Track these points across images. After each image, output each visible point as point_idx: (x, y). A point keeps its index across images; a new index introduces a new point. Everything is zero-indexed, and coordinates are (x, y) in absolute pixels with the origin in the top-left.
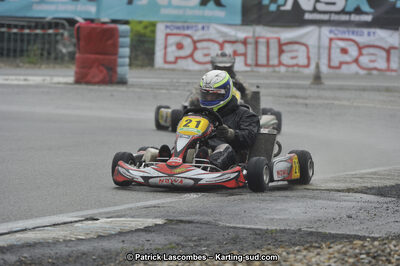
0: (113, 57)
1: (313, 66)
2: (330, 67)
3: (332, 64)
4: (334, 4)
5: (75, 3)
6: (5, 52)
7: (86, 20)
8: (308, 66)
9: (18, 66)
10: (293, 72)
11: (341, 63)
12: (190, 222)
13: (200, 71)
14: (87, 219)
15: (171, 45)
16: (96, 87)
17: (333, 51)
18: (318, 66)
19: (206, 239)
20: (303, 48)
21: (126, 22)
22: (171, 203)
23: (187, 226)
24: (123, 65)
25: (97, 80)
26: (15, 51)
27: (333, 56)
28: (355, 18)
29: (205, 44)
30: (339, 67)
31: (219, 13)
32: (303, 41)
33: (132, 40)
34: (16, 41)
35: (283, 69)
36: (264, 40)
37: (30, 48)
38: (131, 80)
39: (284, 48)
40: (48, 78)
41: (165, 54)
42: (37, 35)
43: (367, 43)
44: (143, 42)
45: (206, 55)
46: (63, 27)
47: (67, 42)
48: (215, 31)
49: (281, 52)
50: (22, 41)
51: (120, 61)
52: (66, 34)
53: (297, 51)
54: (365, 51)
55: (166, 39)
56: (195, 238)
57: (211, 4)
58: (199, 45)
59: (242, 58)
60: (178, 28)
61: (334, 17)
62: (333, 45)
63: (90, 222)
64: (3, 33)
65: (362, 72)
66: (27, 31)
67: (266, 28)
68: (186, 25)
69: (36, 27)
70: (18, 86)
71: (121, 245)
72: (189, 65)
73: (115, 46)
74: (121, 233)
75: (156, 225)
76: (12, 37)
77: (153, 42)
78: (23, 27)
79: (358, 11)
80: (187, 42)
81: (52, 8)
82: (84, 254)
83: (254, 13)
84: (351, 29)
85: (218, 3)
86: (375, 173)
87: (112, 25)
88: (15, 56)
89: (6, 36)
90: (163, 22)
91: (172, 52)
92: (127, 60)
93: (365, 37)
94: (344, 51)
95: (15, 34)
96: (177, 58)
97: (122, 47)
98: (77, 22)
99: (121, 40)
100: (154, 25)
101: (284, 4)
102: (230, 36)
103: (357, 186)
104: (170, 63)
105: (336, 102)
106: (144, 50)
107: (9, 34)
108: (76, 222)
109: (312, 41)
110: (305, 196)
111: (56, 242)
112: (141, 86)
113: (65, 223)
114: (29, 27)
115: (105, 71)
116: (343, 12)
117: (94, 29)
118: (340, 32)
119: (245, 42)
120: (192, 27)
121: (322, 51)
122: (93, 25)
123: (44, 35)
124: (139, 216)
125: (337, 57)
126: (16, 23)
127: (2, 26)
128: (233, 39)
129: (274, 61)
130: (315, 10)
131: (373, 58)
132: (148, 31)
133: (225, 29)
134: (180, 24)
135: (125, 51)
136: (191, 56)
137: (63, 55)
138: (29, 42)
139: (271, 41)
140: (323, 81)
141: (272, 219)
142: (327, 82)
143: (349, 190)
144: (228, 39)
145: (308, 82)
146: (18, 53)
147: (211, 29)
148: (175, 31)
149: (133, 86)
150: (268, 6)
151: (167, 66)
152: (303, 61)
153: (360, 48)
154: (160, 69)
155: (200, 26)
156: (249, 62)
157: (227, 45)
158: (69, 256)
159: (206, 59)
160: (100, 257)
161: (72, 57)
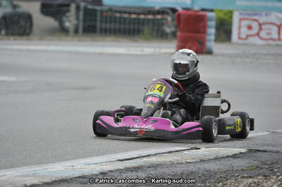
0: (202, 35)
7: (184, 9)
9: (136, 41)
12: (265, 151)
14: (192, 149)
15: (244, 27)
19: (277, 163)
21: (212, 11)
23: (263, 154)
24: (210, 41)
26: (134, 31)
29: (267, 26)
33: (217, 24)
34: (134, 23)
40: (158, 51)
41: (239, 33)
42: (149, 20)
45: (269, 34)
46: (168, 14)
48: (275, 17)
50: (139, 23)
51: (208, 38)
52: (169, 19)
55: (240, 23)
56: (269, 163)
58: (263, 27)
60: (249, 15)
63: (194, 150)
64: (125, 18)
66: (142, 17)
68: (254, 12)
70: (137, 55)
71: (218, 167)
72: (256, 41)
73: (205, 27)
74: (216, 159)
75: (241, 153)
76: (132, 21)
77: (230, 24)
80: (255, 25)
82: (192, 173)
87: (202, 13)
89: (128, 20)
90: (237, 10)
91: (244, 31)
92: (213, 37)
95: (134, 19)
96: (248, 36)
97: (210, 27)
100: (231, 13)
104: (243, 39)
106: (224, 31)
107: (130, 19)
108: (184, 150)
111: (172, 164)
112: (223, 55)
113: (177, 151)
114: (144, 14)
115: (198, 45)
117: (189, 16)
122: (189, 13)
123: (154, 19)
124: (228, 147)
127: (125, 13)
132: (226, 17)
134: (250, 12)
135: (212, 31)
136: (258, 34)
137: (167, 34)
138: (143, 24)
147: (272, 15)
148: (247, 17)
149: (218, 55)
151: (241, 42)
154: (236, 44)
155: (264, 13)
158: (182, 174)
159: (269, 37)
160: (203, 175)
161: (174, 34)
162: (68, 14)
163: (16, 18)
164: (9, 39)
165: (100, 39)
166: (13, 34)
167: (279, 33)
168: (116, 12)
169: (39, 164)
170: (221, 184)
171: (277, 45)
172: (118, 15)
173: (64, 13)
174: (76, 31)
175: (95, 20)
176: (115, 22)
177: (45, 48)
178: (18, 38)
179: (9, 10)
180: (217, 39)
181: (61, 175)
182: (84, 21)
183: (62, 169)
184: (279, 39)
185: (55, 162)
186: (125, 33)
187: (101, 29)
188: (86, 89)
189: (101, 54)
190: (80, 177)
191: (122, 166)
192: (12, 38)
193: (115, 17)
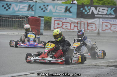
0: (39, 27)
1: (97, 30)
2: (102, 30)
3: (103, 30)
4: (103, 12)
5: (28, 11)
6: (7, 25)
7: (31, 16)
8: (96, 30)
9: (11, 29)
10: (91, 32)
11: (106, 29)
13: (64, 31)
14: (31, 74)
15: (56, 24)
17: (103, 26)
18: (99, 30)
20: (95, 25)
21: (43, 17)
22: (56, 69)
26: (10, 25)
27: (103, 27)
28: (110, 16)
29: (66, 23)
30: (105, 31)
31: (70, 14)
32: (95, 23)
33: (44, 22)
34: (11, 22)
35: (88, 31)
36: (83, 23)
37: (15, 24)
38: (44, 34)
39: (89, 25)
40: (20, 33)
41: (54, 26)
42: (17, 20)
43: (113, 24)
44: (48, 23)
46: (25, 18)
47: (26, 23)
48: (69, 20)
49: (88, 26)
50: (12, 22)
51: (41, 28)
52: (25, 20)
53: (93, 26)
54: (112, 26)
55: (54, 22)
57: (68, 12)
58: (64, 24)
59: (77, 28)
60: (58, 19)
61: (104, 16)
62: (103, 24)
63: (32, 74)
64: (7, 20)
65: (111, 32)
66: (14, 19)
67: (84, 19)
68: (60, 18)
69: (17, 18)
70: (11, 35)
73: (40, 24)
76: (10, 21)
77: (51, 23)
78: (13, 18)
79: (111, 14)
80: (61, 23)
81: (21, 13)
83: (80, 15)
84: (108, 19)
85: (70, 12)
86: (115, 61)
87: (39, 18)
88: (10, 27)
89: (8, 21)
90: (53, 17)
92: (43, 28)
93: (113, 22)
94: (106, 26)
95: (10, 20)
96: (58, 27)
98: (29, 17)
99: (41, 22)
100: (51, 18)
101: (89, 12)
102: (73, 21)
103: (110, 65)
105: (104, 41)
106: (48, 25)
107: (9, 20)
108: (28, 74)
109: (97, 23)
110: (95, 68)
112: (47, 35)
113: (25, 75)
114: (15, 18)
115: (37, 31)
116: (106, 14)
117: (34, 19)
118: (105, 20)
119: (77, 23)
120: (62, 18)
121: (100, 26)
122: (33, 18)
123: (19, 20)
125: (104, 28)
126: (11, 17)
127: (7, 18)
128: (74, 22)
129: (86, 29)
130: (98, 14)
131: (115, 28)
133: (72, 19)
134: (59, 18)
135: (42, 25)
139: (85, 23)
140: (100, 34)
141: (85, 74)
142: (101, 35)
143: (108, 66)
144: (73, 22)
145: (96, 35)
147: (68, 19)
148: (57, 20)
149: (45, 35)
150: (84, 13)
152: (94, 28)
153: (111, 25)
155: (64, 18)
156: (79, 29)
157: (72, 24)
159: (66, 28)
167: (71, 26)
168: (3, 17)
171: (70, 31)
176: (3, 22)
184: (71, 29)
186: (6, 26)
193: (3, 20)
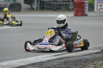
0: (84, 9)
9: (59, 12)
16: (80, 17)
22: (102, 46)
24: (86, 11)
25: (80, 15)
26: (58, 8)
34: (58, 6)
40: (67, 15)
41: (97, 8)
42: (64, 4)
50: (60, 6)
51: (86, 10)
52: (71, 3)
55: (97, 4)
60: (100, 1)
64: (55, 4)
66: (61, 3)
71: (90, 57)
74: (90, 54)
75: (99, 52)
77: (94, 5)
78: (60, 2)
82: (81, 59)
88: (58, 10)
91: (99, 7)
95: (58, 4)
96: (100, 9)
97: (86, 6)
104: (98, 10)
106: (91, 7)
111: (73, 57)
112: (91, 16)
114: (62, 2)
115: (82, 13)
117: (79, 2)
124: (94, 50)
132: (92, 2)
135: (87, 7)
137: (71, 9)
138: (62, 6)
146: (59, 9)
149: (89, 16)
154: (96, 12)
158: (77, 60)
160: (85, 60)
161: (73, 9)
162: (34, 3)
163: (15, 5)
164: (13, 13)
165: (46, 12)
166: (14, 11)
168: (51, 2)
169: (25, 58)
170: (92, 63)
172: (52, 3)
173: (33, 3)
174: (37, 9)
175: (44, 5)
176: (51, 5)
177: (26, 16)
178: (16, 12)
179: (12, 2)
180: (89, 11)
181: (33, 62)
182: (40, 5)
183: (33, 59)
185: (31, 57)
187: (46, 8)
188: (41, 30)
189: (46, 17)
190: (40, 62)
191: (55, 58)
192: (14, 12)
193: (51, 4)
